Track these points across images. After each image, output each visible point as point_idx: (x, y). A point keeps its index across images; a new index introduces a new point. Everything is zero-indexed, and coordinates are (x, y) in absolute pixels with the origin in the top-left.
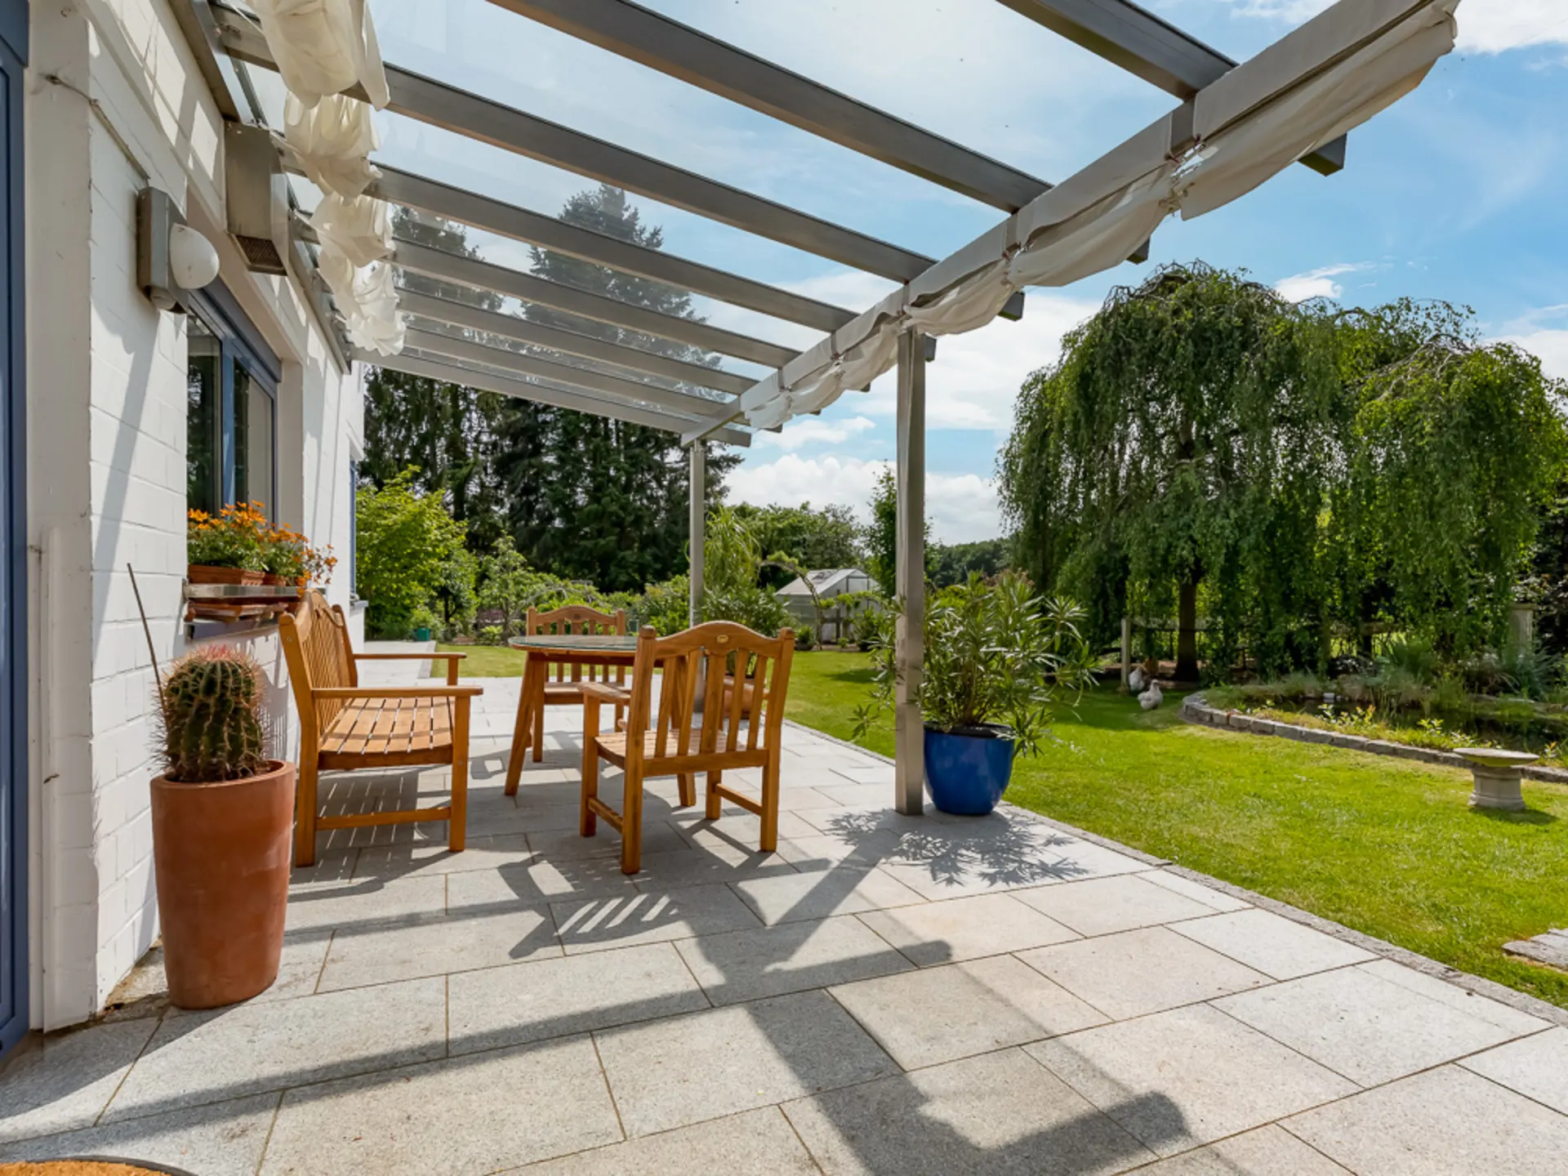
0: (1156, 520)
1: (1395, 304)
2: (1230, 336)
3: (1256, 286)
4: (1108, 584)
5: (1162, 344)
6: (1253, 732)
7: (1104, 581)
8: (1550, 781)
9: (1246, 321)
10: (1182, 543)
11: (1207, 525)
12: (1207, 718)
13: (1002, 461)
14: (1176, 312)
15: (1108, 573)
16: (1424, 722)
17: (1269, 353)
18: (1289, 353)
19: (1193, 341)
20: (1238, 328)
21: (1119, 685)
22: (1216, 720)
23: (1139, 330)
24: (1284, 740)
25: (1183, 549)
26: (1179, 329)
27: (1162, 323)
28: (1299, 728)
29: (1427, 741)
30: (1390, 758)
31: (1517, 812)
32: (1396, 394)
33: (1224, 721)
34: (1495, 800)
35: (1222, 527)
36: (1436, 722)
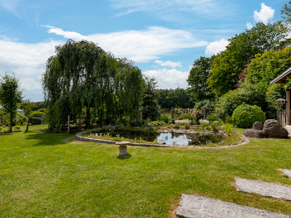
0: (77, 93)
1: (124, 58)
2: (94, 56)
3: (100, 48)
4: (66, 107)
5: (79, 54)
6: (86, 141)
7: (65, 107)
8: (134, 146)
9: (97, 54)
10: (82, 98)
11: (87, 94)
12: (78, 139)
13: (44, 77)
14: (83, 48)
15: (66, 105)
16: (117, 135)
17: (101, 60)
18: (104, 61)
19: (86, 55)
20: (95, 54)
21: (67, 131)
22: (80, 139)
23: (75, 50)
24: (92, 143)
25: (82, 99)
26: (83, 52)
27: (79, 50)
28: (95, 139)
29: (116, 139)
30: (110, 144)
31: (125, 156)
32: (122, 72)
33: (81, 139)
34: (122, 153)
35: (90, 95)
36: (119, 135)
